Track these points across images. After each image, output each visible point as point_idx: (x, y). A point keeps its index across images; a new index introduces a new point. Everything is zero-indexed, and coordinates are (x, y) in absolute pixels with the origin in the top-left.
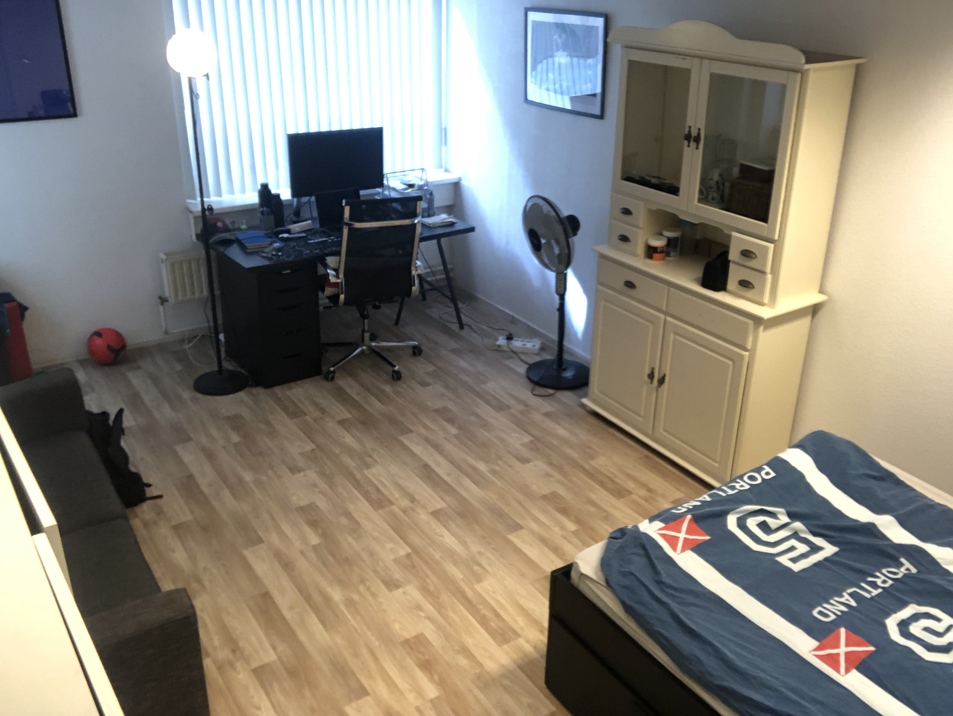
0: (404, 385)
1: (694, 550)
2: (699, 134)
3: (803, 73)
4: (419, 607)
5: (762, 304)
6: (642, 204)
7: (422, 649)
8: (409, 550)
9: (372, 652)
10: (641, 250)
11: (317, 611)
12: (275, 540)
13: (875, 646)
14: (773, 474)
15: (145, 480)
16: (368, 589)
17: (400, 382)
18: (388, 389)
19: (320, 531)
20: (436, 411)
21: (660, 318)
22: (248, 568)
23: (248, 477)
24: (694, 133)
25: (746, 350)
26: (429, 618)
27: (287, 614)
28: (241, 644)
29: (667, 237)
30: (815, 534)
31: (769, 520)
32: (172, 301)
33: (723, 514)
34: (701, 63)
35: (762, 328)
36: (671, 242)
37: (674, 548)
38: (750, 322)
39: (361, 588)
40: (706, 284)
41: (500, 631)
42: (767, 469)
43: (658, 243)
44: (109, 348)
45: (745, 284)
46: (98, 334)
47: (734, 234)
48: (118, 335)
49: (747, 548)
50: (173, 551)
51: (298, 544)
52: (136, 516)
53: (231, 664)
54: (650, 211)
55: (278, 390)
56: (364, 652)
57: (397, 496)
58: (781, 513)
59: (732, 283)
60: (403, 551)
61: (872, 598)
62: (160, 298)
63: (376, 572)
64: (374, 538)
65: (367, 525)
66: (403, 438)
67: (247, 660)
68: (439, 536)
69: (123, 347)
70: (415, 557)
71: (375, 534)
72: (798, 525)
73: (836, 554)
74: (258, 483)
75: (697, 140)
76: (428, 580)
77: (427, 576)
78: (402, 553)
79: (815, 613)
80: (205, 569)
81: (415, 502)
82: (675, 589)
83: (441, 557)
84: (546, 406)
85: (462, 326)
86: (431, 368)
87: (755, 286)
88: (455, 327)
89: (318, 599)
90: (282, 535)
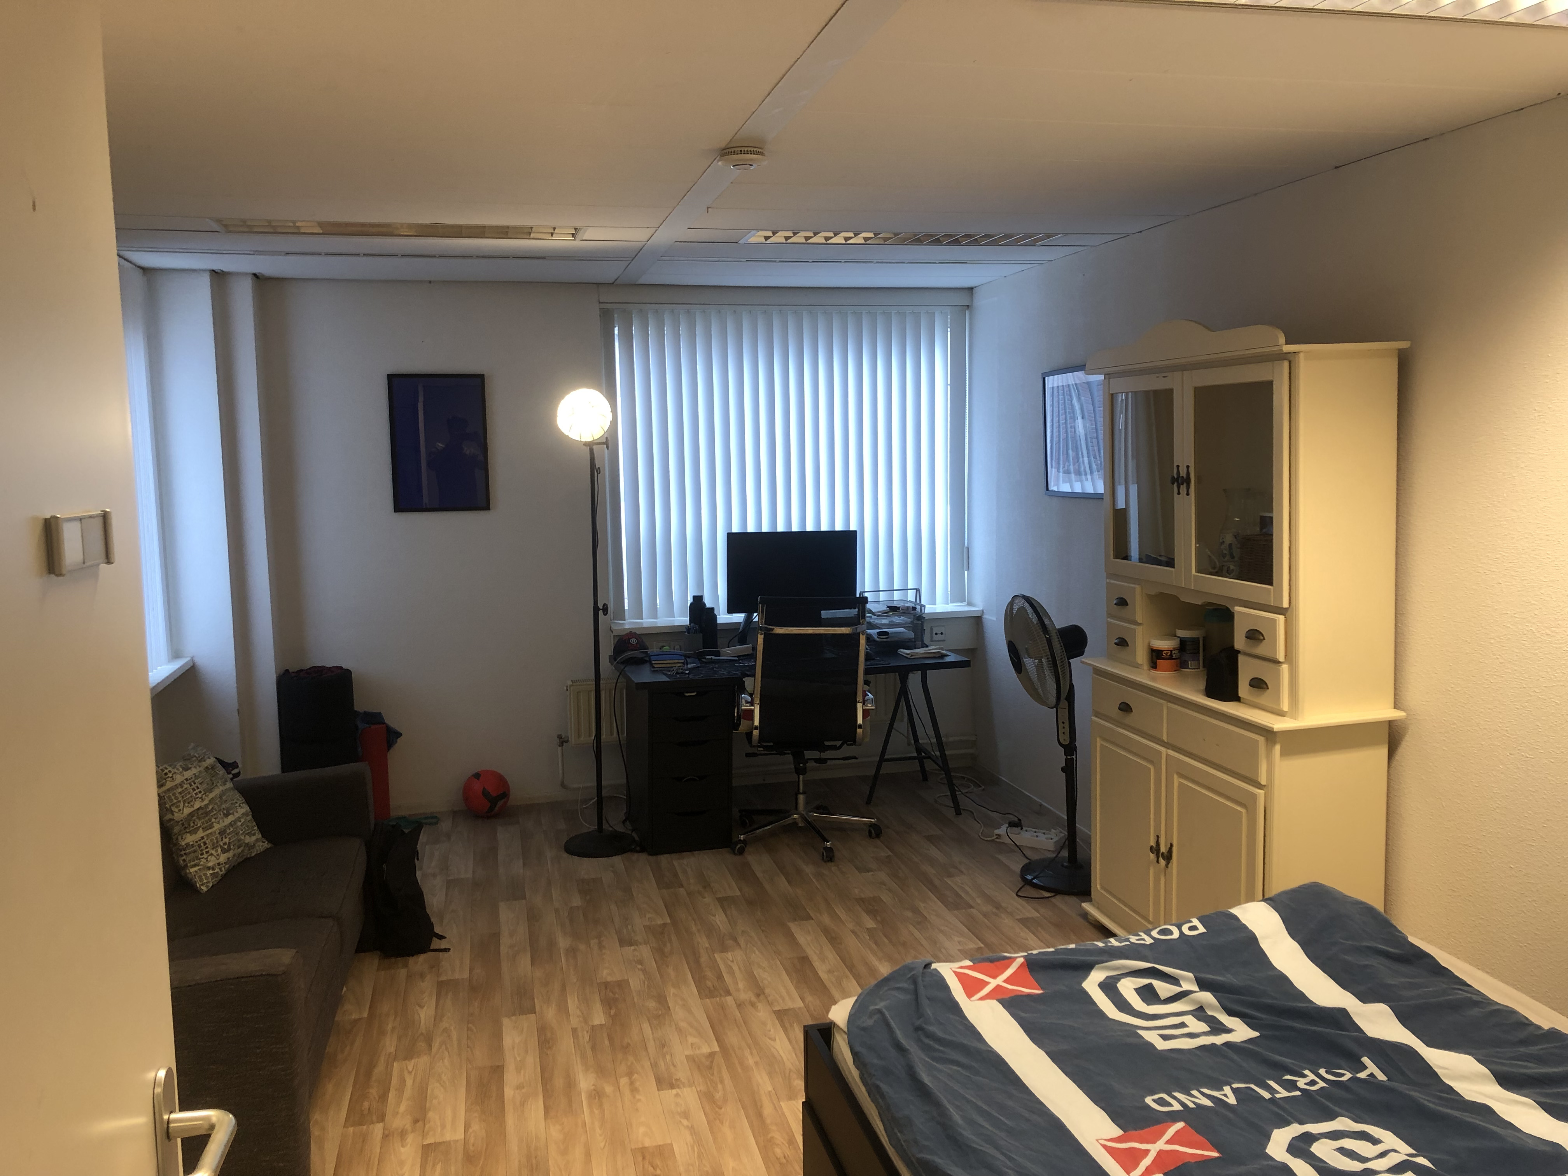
0: (834, 869)
1: (1002, 1002)
2: (1188, 473)
3: (1290, 359)
4: (686, 1115)
5: (1281, 714)
6: (1138, 588)
7: (658, 1162)
8: (717, 1049)
9: (588, 1155)
10: (1142, 656)
11: (548, 1094)
12: (550, 1013)
13: (1219, 1152)
14: (1202, 929)
15: (437, 930)
16: (632, 1083)
17: (830, 864)
18: (809, 869)
19: (613, 1012)
20: (861, 901)
21: (1160, 753)
22: (498, 1036)
23: (563, 943)
24: (1183, 473)
25: (1260, 786)
26: (692, 1129)
27: (509, 1092)
28: (430, 1114)
29: (1179, 637)
30: (1231, 1013)
31: (1158, 984)
32: (573, 740)
33: (1086, 968)
34: (1183, 374)
35: (1278, 748)
36: (1183, 644)
37: (970, 994)
38: (1261, 740)
39: (624, 1081)
40: (1212, 692)
41: (784, 1161)
42: (1195, 922)
43: (1164, 644)
44: (485, 793)
45: (1258, 684)
46: (477, 776)
47: (1238, 609)
48: (501, 781)
49: (1101, 1014)
50: (421, 1007)
51: (575, 1022)
52: (406, 966)
53: (403, 1134)
54: (1150, 597)
55: (664, 859)
56: (578, 1153)
57: (741, 985)
58: (1186, 979)
59: (1244, 689)
60: (707, 1048)
61: (1273, 1100)
62: (560, 737)
63: (654, 1066)
64: (679, 1030)
65: (678, 1013)
66: (794, 927)
67: (424, 1135)
68: (770, 1038)
69: (505, 795)
70: (719, 1060)
71: (683, 1024)
72: (1207, 997)
73: (1250, 1041)
74: (572, 952)
75: (1188, 481)
76: (720, 1086)
77: (722, 1082)
78: (706, 1050)
79: (1149, 1100)
80: (445, 1030)
81: (762, 997)
82: (939, 1040)
83: (756, 1063)
84: (1028, 910)
85: (958, 812)
86: (884, 853)
87: (1269, 686)
88: (950, 813)
89: (559, 1082)
90: (563, 1009)
